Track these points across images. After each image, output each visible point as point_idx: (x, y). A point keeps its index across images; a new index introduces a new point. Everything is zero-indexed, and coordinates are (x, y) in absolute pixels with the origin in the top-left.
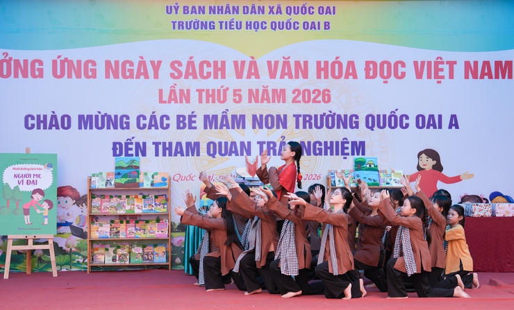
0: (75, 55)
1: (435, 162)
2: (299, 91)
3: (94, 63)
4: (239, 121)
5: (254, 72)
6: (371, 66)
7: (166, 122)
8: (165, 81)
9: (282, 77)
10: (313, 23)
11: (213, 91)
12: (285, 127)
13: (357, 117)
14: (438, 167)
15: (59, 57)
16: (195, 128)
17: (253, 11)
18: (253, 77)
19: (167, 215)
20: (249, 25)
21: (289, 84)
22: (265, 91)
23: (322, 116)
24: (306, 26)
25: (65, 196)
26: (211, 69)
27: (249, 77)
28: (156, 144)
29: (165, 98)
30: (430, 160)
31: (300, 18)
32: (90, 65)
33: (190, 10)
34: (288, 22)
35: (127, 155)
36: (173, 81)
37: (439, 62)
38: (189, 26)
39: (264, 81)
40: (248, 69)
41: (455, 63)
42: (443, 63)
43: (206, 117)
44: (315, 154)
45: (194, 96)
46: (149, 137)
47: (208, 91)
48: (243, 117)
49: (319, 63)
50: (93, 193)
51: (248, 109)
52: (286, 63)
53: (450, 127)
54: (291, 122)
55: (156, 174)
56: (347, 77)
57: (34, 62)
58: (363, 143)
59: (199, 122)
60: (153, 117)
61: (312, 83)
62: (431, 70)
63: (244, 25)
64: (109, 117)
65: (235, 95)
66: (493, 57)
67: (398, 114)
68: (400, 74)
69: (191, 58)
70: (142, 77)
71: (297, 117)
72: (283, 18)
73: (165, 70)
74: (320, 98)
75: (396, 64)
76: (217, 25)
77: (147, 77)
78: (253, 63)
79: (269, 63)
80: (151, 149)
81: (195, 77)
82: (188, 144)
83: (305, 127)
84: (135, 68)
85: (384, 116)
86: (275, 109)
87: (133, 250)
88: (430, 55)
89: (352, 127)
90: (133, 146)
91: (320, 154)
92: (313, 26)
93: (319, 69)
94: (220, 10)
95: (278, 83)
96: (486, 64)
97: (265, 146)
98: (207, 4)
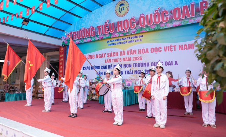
0: (91, 54)
1: (171, 75)
2: (134, 57)
6: (152, 49)
7: (106, 67)
8: (106, 58)
9: (130, 54)
11: (116, 59)
12: (131, 67)
13: (149, 63)
14: (172, 77)
15: (89, 55)
16: (112, 68)
17: (124, 39)
20: (123, 43)
21: (132, 56)
22: (126, 58)
23: (140, 64)
26: (115, 54)
27: (123, 55)
29: (106, 62)
30: (169, 74)
31: (134, 39)
32: (93, 56)
33: (111, 41)
34: (132, 41)
35: (99, 75)
36: (108, 58)
39: (126, 56)
40: (123, 53)
41: (176, 46)
42: (172, 46)
43: (114, 65)
45: (112, 61)
46: (103, 71)
47: (114, 59)
49: (139, 50)
50: (93, 83)
51: (123, 63)
52: (131, 51)
53: (175, 65)
54: (132, 65)
56: (146, 53)
60: (104, 66)
61: (137, 55)
62: (169, 49)
63: (122, 43)
64: (96, 67)
65: (120, 60)
66: (187, 43)
68: (160, 51)
69: (112, 52)
71: (134, 64)
72: (130, 40)
73: (106, 55)
74: (139, 59)
75: (159, 48)
76: (117, 44)
77: (103, 57)
78: (124, 52)
79: (127, 51)
80: (103, 73)
81: (112, 56)
83: (136, 67)
84: (101, 55)
86: (129, 62)
88: (168, 45)
89: (147, 66)
90: (100, 73)
92: (137, 41)
93: (139, 51)
94: (117, 40)
95: (129, 56)
96: (185, 45)
97: (126, 72)
98: (114, 39)
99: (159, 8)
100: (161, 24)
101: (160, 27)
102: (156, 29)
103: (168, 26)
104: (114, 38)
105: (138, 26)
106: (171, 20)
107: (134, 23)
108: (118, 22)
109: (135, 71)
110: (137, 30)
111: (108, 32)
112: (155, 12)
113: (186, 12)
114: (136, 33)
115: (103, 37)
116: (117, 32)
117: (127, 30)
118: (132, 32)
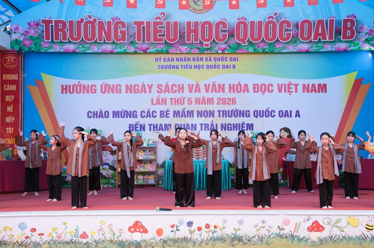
1: (288, 134)
2: (220, 99)
3: (120, 86)
4: (190, 114)
5: (198, 89)
6: (256, 86)
7: (155, 114)
8: (155, 94)
9: (212, 92)
10: (227, 65)
11: (178, 99)
12: (213, 116)
13: (249, 112)
14: (290, 136)
15: (104, 83)
16: (169, 117)
17: (198, 60)
18: (197, 92)
19: (155, 160)
20: (195, 67)
21: (215, 96)
22: (204, 99)
23: (232, 111)
24: (224, 67)
25: (106, 150)
26: (177, 88)
27: (195, 92)
28: (150, 125)
29: (155, 102)
30: (286, 133)
31: (221, 63)
32: (118, 87)
33: (167, 60)
34: (215, 65)
35: (136, 130)
36: (158, 94)
37: (290, 84)
38: (166, 67)
39: (203, 94)
40: (195, 88)
41: (298, 85)
42: (292, 85)
43: (174, 112)
44: (228, 130)
45: (169, 101)
46: (147, 121)
47: (175, 99)
48: (192, 112)
49: (230, 85)
51: (195, 108)
52: (214, 85)
53: (296, 117)
54: (216, 114)
55: (150, 139)
56: (244, 92)
57: (92, 86)
58: (252, 125)
59: (171, 114)
60: (148, 112)
61: (227, 94)
62: (286, 88)
63: (193, 67)
64: (127, 112)
65: (188, 101)
66: (317, 82)
67: (270, 110)
68: (270, 90)
69: (167, 83)
70: (143, 92)
71: (219, 111)
72: (212, 63)
73: (155, 89)
74: (231, 102)
75: (269, 85)
76: (180, 67)
77: (146, 92)
78: (198, 85)
79: (205, 85)
80: (147, 128)
81: (169, 92)
82: (166, 125)
83: (223, 117)
84: (140, 88)
85: (263, 111)
86: (209, 107)
87: (139, 177)
88: (285, 81)
89: (247, 117)
90: (139, 126)
91: (231, 130)
92: (227, 67)
93: (230, 88)
94: (181, 59)
95: (210, 95)
96: (314, 85)
97: (203, 126)
98: (175, 57)
99: (276, 14)
100: (277, 43)
101: (274, 49)
102: (267, 51)
103: (288, 49)
104: (177, 53)
105: (232, 39)
106: (295, 39)
107: (224, 31)
108: (189, 23)
109: (222, 125)
110: (229, 46)
111: (162, 40)
112: (269, 18)
113: (320, 31)
114: (226, 52)
115: (148, 49)
116: (186, 44)
117: (208, 43)
118: (220, 49)
